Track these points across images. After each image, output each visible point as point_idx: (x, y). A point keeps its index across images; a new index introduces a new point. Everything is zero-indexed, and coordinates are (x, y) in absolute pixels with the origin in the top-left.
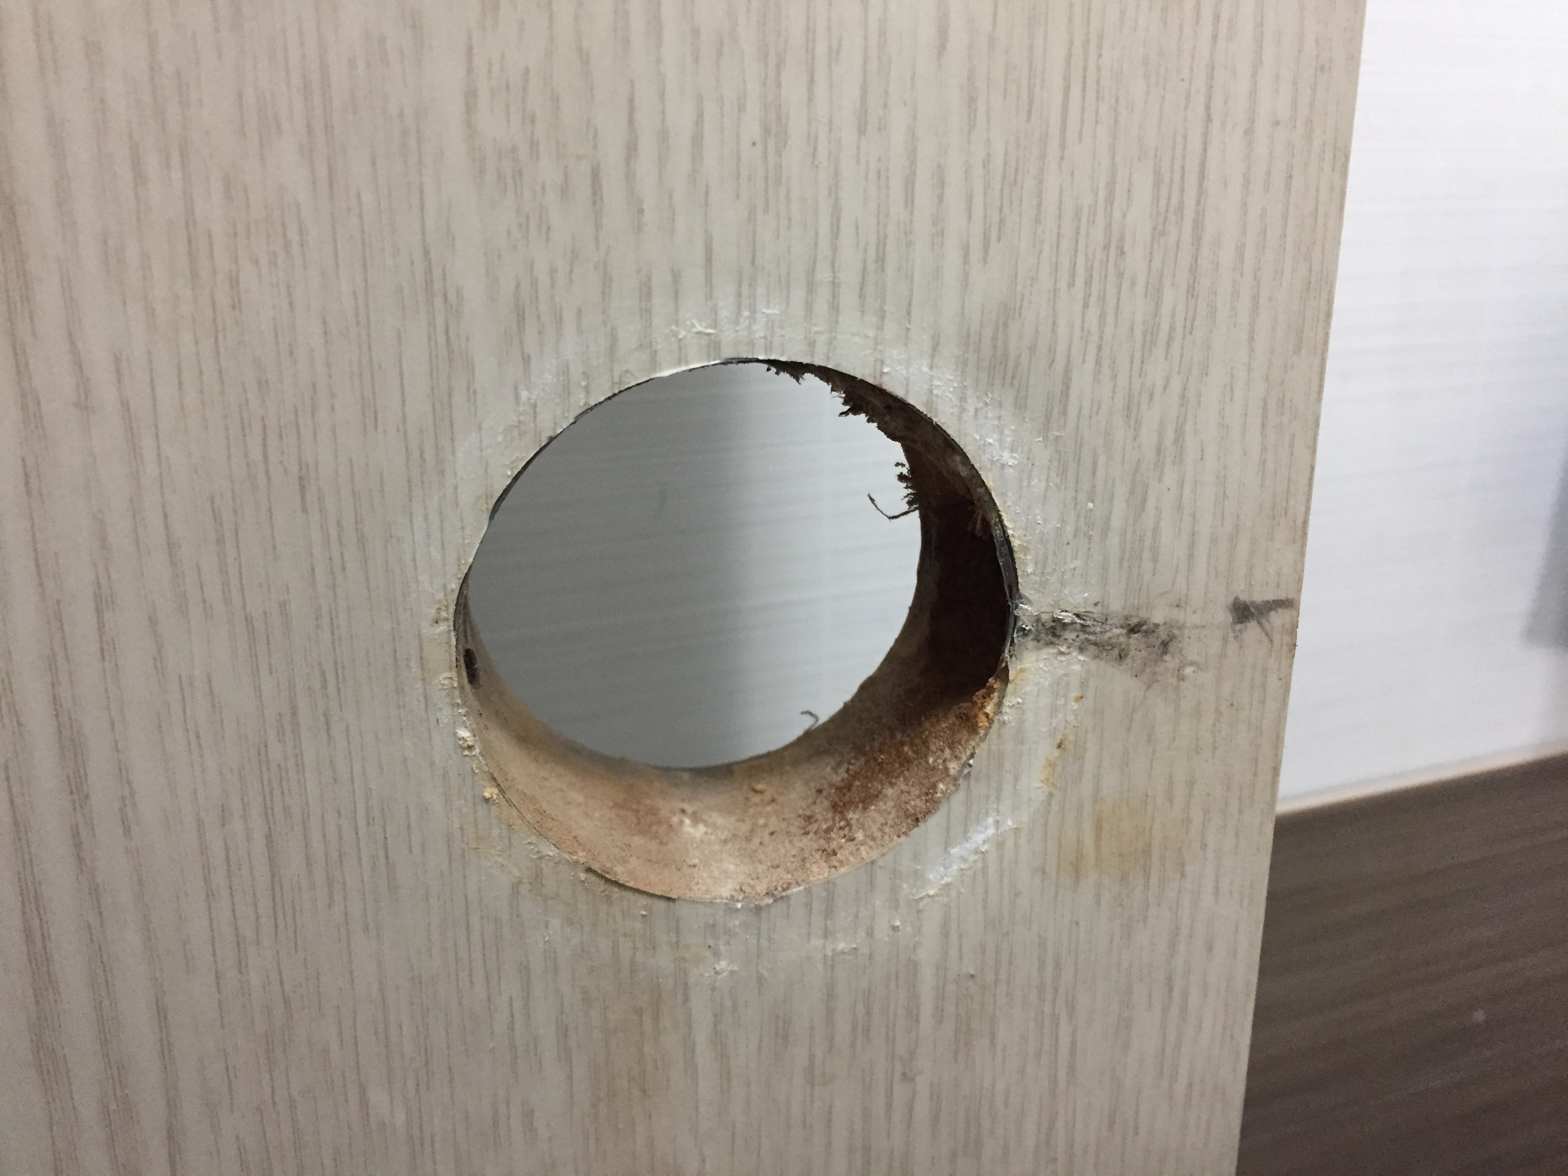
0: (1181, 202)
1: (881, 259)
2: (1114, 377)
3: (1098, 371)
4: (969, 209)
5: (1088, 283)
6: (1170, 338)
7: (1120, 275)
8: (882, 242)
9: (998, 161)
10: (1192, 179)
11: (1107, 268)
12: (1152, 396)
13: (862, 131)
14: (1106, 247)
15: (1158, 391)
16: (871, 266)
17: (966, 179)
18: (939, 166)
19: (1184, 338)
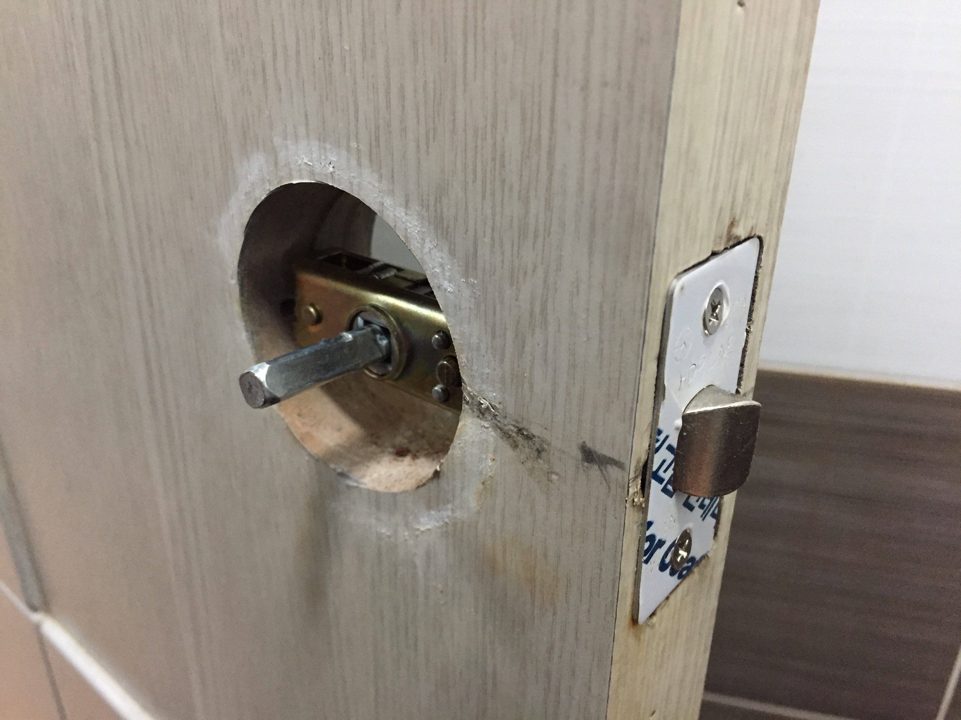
0: (540, 136)
1: (377, 139)
2: (503, 253)
3: (493, 246)
4: (418, 117)
5: (484, 182)
6: (536, 236)
7: (503, 181)
8: (378, 128)
9: (431, 86)
10: (546, 120)
11: (495, 174)
12: (525, 273)
13: (364, 57)
14: (494, 159)
15: (530, 272)
16: (374, 144)
17: (415, 96)
18: (401, 84)
19: (544, 239)
